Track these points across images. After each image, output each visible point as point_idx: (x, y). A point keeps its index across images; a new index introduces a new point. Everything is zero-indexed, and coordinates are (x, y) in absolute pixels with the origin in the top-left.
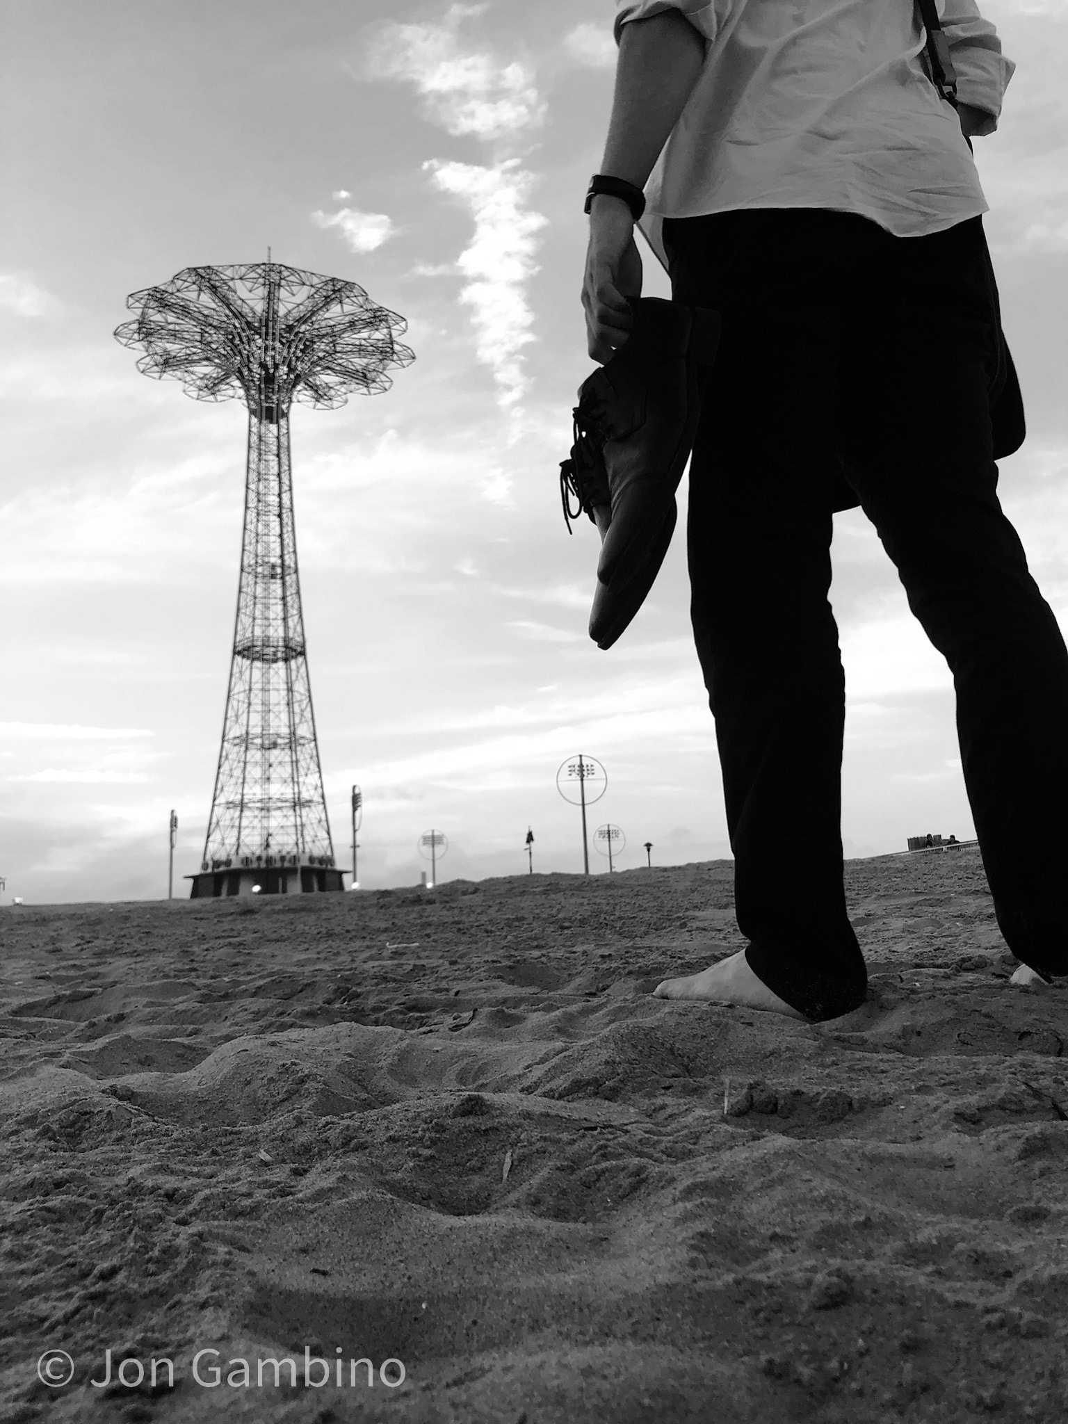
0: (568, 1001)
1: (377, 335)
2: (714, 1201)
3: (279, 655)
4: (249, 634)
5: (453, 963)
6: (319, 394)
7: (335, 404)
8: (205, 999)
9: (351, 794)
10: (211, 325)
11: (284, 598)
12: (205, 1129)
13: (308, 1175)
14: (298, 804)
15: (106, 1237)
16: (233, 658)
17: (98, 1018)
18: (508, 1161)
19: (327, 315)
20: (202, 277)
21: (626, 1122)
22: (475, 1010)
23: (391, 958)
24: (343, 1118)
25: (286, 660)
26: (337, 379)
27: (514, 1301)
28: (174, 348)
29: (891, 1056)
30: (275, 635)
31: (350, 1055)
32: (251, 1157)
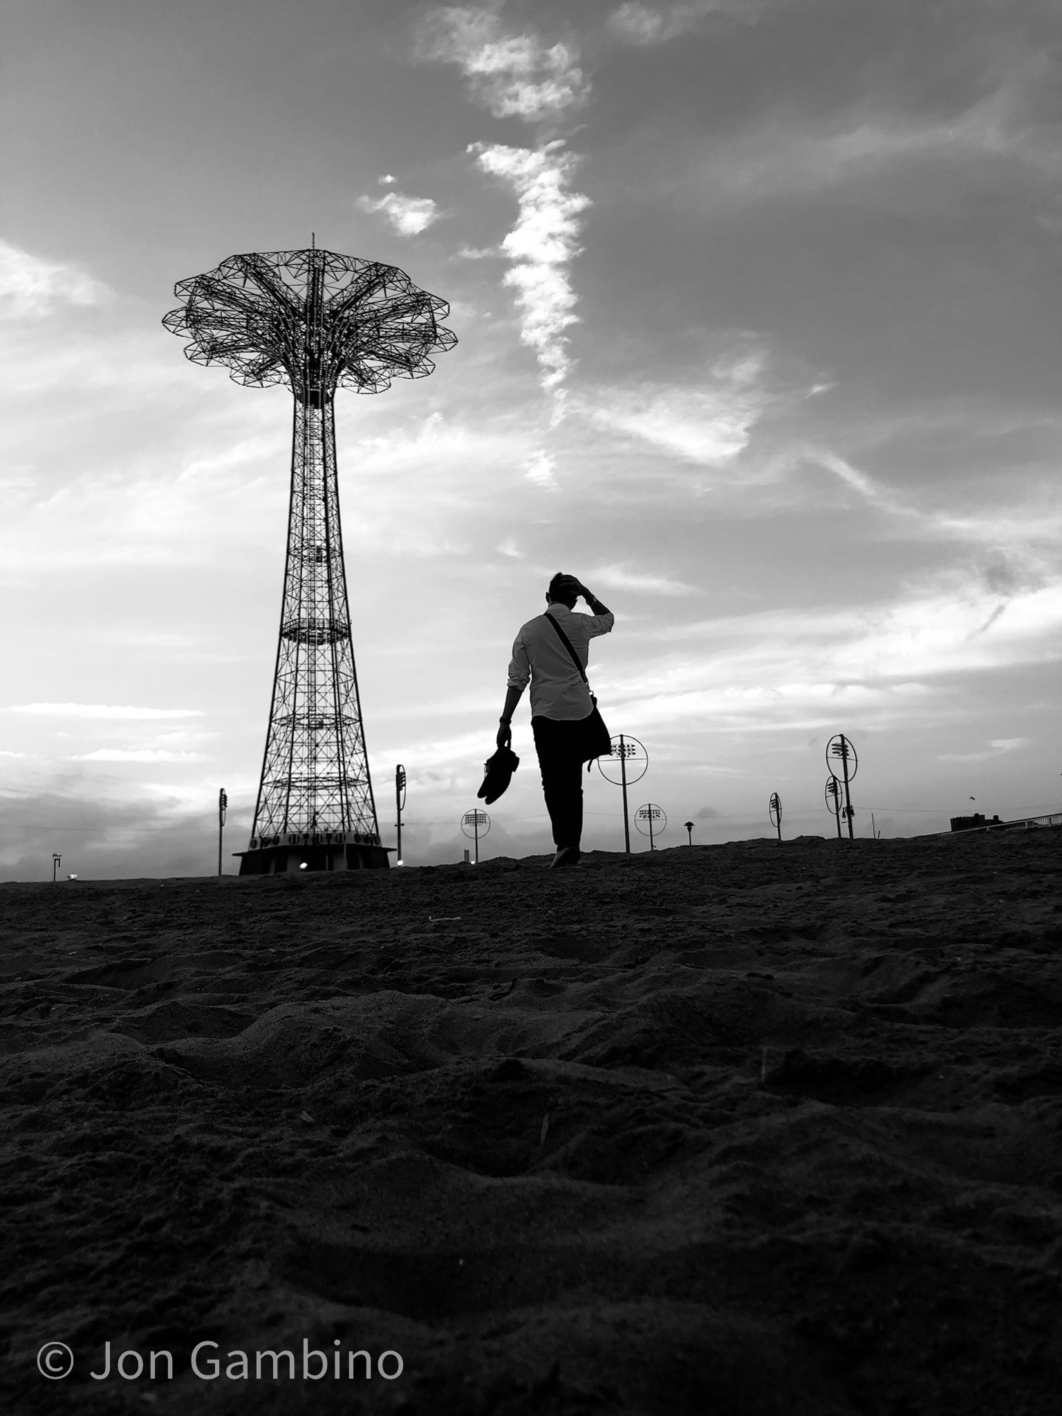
0: (607, 973)
1: (420, 319)
2: (750, 1164)
3: (325, 636)
4: (295, 616)
5: (494, 936)
6: (363, 379)
7: (379, 389)
8: (251, 968)
9: (395, 773)
10: (256, 311)
11: (329, 581)
12: (249, 1091)
13: (349, 1136)
14: (344, 782)
15: (152, 1191)
16: (280, 639)
17: (149, 986)
18: (546, 1124)
19: (370, 300)
20: (249, 264)
21: (663, 1088)
22: (515, 980)
23: (434, 931)
24: (383, 1082)
25: (332, 642)
26: (381, 364)
27: (550, 1259)
28: (220, 334)
29: (931, 1028)
30: (321, 617)
31: (392, 1022)
32: (294, 1118)
